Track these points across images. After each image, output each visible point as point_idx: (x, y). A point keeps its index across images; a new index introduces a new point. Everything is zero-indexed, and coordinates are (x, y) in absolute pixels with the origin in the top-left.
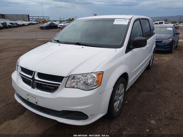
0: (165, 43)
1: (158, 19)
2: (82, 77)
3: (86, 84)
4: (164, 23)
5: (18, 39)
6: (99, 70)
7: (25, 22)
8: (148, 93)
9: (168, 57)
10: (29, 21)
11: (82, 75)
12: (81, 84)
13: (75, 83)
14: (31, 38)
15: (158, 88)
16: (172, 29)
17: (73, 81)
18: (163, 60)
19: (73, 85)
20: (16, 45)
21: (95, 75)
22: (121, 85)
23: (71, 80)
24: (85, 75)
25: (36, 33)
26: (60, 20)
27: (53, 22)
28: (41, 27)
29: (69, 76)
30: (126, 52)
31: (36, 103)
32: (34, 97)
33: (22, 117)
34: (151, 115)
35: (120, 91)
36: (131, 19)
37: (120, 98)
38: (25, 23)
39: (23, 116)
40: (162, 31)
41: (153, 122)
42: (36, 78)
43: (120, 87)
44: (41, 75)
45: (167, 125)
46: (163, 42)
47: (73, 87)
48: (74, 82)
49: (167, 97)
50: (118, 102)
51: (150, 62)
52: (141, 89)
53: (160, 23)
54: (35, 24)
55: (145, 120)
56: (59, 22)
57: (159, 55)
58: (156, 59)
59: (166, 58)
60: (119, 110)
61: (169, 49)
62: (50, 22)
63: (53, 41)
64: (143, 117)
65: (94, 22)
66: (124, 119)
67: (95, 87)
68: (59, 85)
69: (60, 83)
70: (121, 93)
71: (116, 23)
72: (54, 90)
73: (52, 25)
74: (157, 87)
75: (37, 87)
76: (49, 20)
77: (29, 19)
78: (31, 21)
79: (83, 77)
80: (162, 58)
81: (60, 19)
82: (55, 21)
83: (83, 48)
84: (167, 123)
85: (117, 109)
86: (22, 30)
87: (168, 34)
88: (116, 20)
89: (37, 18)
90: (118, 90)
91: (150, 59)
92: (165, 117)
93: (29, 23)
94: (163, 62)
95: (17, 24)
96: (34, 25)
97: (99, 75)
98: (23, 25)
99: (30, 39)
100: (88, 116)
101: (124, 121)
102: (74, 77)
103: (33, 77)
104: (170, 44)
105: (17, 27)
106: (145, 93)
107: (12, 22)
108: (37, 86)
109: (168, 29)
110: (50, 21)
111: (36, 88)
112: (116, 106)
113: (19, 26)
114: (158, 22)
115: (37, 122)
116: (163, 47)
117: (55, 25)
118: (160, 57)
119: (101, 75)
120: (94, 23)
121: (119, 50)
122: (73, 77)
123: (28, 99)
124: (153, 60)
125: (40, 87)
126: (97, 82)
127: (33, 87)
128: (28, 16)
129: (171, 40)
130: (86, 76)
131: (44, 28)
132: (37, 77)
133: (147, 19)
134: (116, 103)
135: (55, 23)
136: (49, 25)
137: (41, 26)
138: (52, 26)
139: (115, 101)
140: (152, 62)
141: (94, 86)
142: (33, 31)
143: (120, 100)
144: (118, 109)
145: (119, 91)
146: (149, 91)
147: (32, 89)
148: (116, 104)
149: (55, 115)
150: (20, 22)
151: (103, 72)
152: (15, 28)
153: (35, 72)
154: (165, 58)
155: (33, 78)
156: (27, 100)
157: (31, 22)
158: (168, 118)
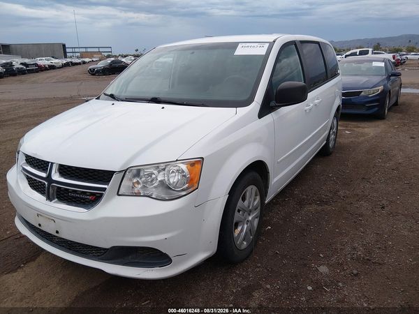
0: (366, 97)
1: (358, 45)
2: (155, 172)
3: (165, 186)
4: (370, 52)
5: (39, 99)
6: (194, 154)
7: (57, 61)
8: (320, 208)
9: (373, 129)
10: (66, 57)
11: (156, 166)
12: (155, 187)
13: (140, 186)
14: (68, 96)
15: (344, 197)
16: (382, 64)
17: (135, 181)
18: (363, 135)
19: (136, 190)
20: (31, 112)
21: (184, 167)
22: (249, 188)
23: (131, 180)
24: (162, 166)
25: (78, 83)
26: (136, 53)
27: (120, 58)
28: (90, 69)
29: (126, 171)
30: (261, 115)
31: (57, 232)
32: (52, 219)
33: (31, 268)
34: (321, 255)
35: (249, 203)
36: (274, 41)
37: (250, 218)
38: (55, 62)
39: (33, 265)
40: (363, 69)
41: (323, 269)
42: (56, 177)
43: (248, 193)
44: (65, 170)
45: (356, 275)
46: (363, 93)
47: (138, 195)
48: (138, 183)
49: (361, 215)
50: (246, 226)
51: (328, 139)
52: (304, 199)
53: (362, 53)
54: (79, 64)
55: (305, 265)
56: (133, 58)
57: (355, 123)
58: (347, 132)
59: (370, 130)
60: (249, 246)
61: (376, 109)
62: (113, 59)
63: (103, 96)
64: (301, 259)
65: (192, 51)
66: (260, 265)
67: (184, 193)
68: (104, 189)
69: (106, 186)
70: (251, 208)
71: (240, 51)
72: (93, 201)
73: (117, 65)
74: (341, 193)
75: (57, 198)
76: (110, 53)
77: (65, 53)
78: (71, 57)
79: (159, 172)
80: (360, 130)
81: (137, 50)
82: (125, 56)
83: (163, 108)
84: (355, 272)
85: (242, 243)
86: (48, 78)
87: (375, 77)
88: (240, 45)
89: (84, 50)
90: (244, 199)
91: (327, 132)
92: (352, 258)
93: (65, 62)
94: (362, 139)
95: (36, 65)
96: (76, 67)
97: (193, 165)
98: (52, 67)
99: (65, 98)
100: (171, 256)
101: (258, 270)
102: (139, 171)
103: (49, 175)
104: (378, 97)
105: (37, 72)
106: (313, 208)
107: (27, 61)
108: (57, 194)
109: (375, 64)
110: (113, 57)
111: (56, 200)
112: (239, 234)
113: (41, 69)
114: (358, 51)
115: (64, 275)
116: (363, 105)
117: (123, 64)
118: (355, 129)
119: (198, 166)
120: (193, 53)
121: (242, 111)
122: (135, 172)
123: (40, 225)
124: (336, 134)
125: (65, 196)
126: (190, 181)
127: (49, 198)
128: (64, 46)
129: (381, 88)
130: (164, 169)
131: (98, 71)
132: (58, 174)
133: (318, 43)
134: (239, 228)
135: (123, 60)
136: (110, 64)
137: (91, 67)
138: (115, 68)
139: (236, 225)
140: (335, 140)
141: (183, 190)
142: (75, 80)
143: (251, 222)
144: (245, 243)
145: (246, 201)
146: (322, 202)
147: (48, 202)
148: (240, 231)
149: (100, 257)
150: (43, 62)
151: (203, 158)
152: (32, 75)
153: (52, 163)
154: (366, 130)
155: (49, 178)
156: (38, 226)
157: (69, 60)
158: (358, 259)
